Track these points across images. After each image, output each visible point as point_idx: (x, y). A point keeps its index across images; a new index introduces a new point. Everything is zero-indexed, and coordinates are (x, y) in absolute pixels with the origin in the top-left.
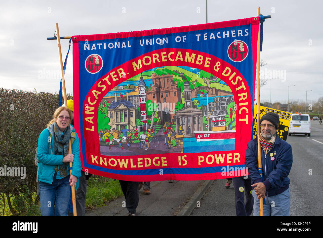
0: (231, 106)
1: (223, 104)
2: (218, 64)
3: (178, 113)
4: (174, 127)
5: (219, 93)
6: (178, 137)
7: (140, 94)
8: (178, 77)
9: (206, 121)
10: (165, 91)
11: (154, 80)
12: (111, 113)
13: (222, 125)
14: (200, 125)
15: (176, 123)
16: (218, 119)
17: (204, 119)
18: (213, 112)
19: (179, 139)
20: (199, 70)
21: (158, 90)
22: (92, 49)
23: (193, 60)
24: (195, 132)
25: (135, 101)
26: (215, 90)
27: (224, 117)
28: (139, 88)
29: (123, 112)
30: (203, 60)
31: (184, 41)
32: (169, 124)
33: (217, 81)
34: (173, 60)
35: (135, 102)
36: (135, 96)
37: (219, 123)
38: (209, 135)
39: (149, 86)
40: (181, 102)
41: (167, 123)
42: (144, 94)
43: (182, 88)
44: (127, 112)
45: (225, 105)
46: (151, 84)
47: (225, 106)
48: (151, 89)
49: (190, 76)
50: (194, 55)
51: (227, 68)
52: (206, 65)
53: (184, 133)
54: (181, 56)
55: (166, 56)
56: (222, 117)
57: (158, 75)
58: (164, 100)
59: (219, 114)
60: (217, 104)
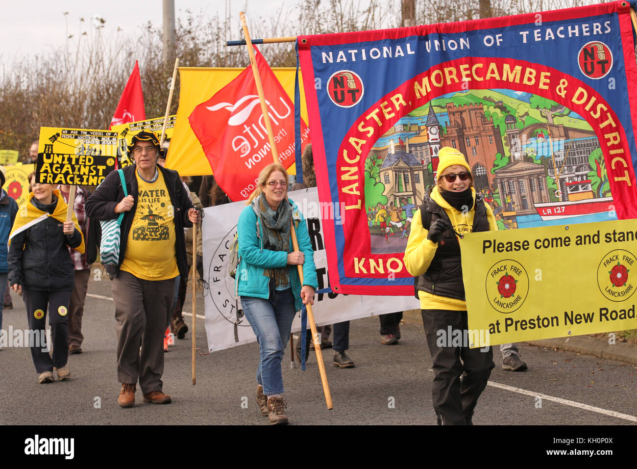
0: (596, 155)
1: (581, 152)
2: (563, 84)
3: (500, 173)
4: (496, 197)
5: (570, 133)
6: (505, 214)
7: (430, 141)
8: (492, 110)
9: (553, 184)
10: (474, 135)
11: (452, 115)
12: (387, 174)
13: (584, 189)
14: (544, 193)
15: (499, 190)
16: (576, 179)
17: (550, 181)
18: (566, 168)
19: (509, 218)
20: (531, 94)
21: (460, 132)
22: (338, 60)
23: (517, 77)
24: (536, 205)
25: (421, 153)
26: (562, 129)
27: (586, 175)
28: (427, 130)
29: (402, 173)
30: (535, 78)
31: (498, 44)
32: (487, 193)
33: (565, 113)
34: (481, 79)
35: (422, 156)
36: (421, 145)
37: (580, 186)
38: (564, 208)
39: (444, 125)
40: (503, 155)
41: (483, 191)
42: (437, 139)
43: (503, 128)
44: (409, 173)
45: (584, 154)
46: (446, 122)
47: (585, 157)
48: (447, 131)
49: (515, 107)
50: (518, 68)
51: (580, 90)
52: (541, 86)
53: (517, 207)
54: (496, 71)
55: (468, 72)
56: (582, 176)
57: (457, 107)
58: (473, 152)
59: (577, 170)
60: (569, 153)
